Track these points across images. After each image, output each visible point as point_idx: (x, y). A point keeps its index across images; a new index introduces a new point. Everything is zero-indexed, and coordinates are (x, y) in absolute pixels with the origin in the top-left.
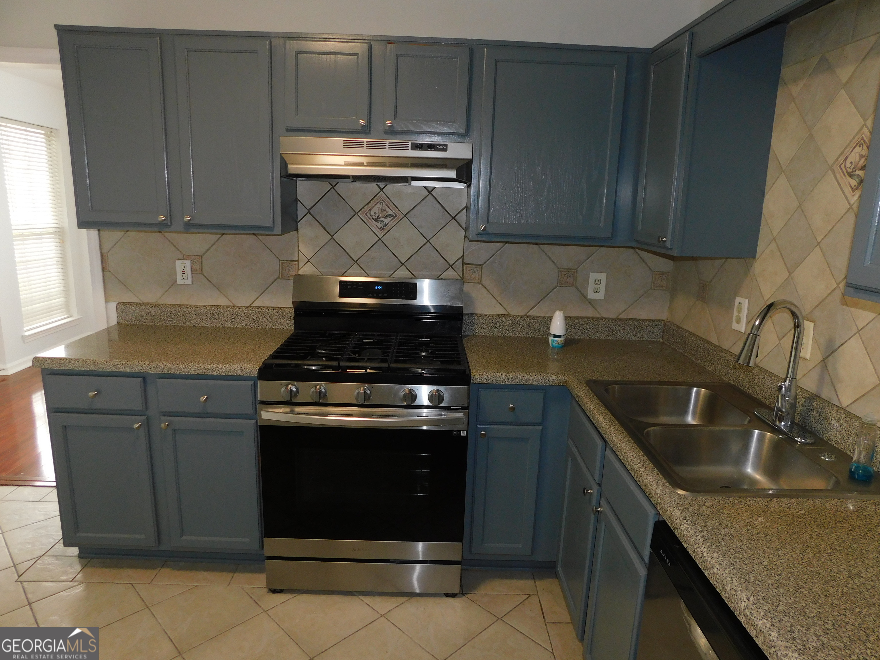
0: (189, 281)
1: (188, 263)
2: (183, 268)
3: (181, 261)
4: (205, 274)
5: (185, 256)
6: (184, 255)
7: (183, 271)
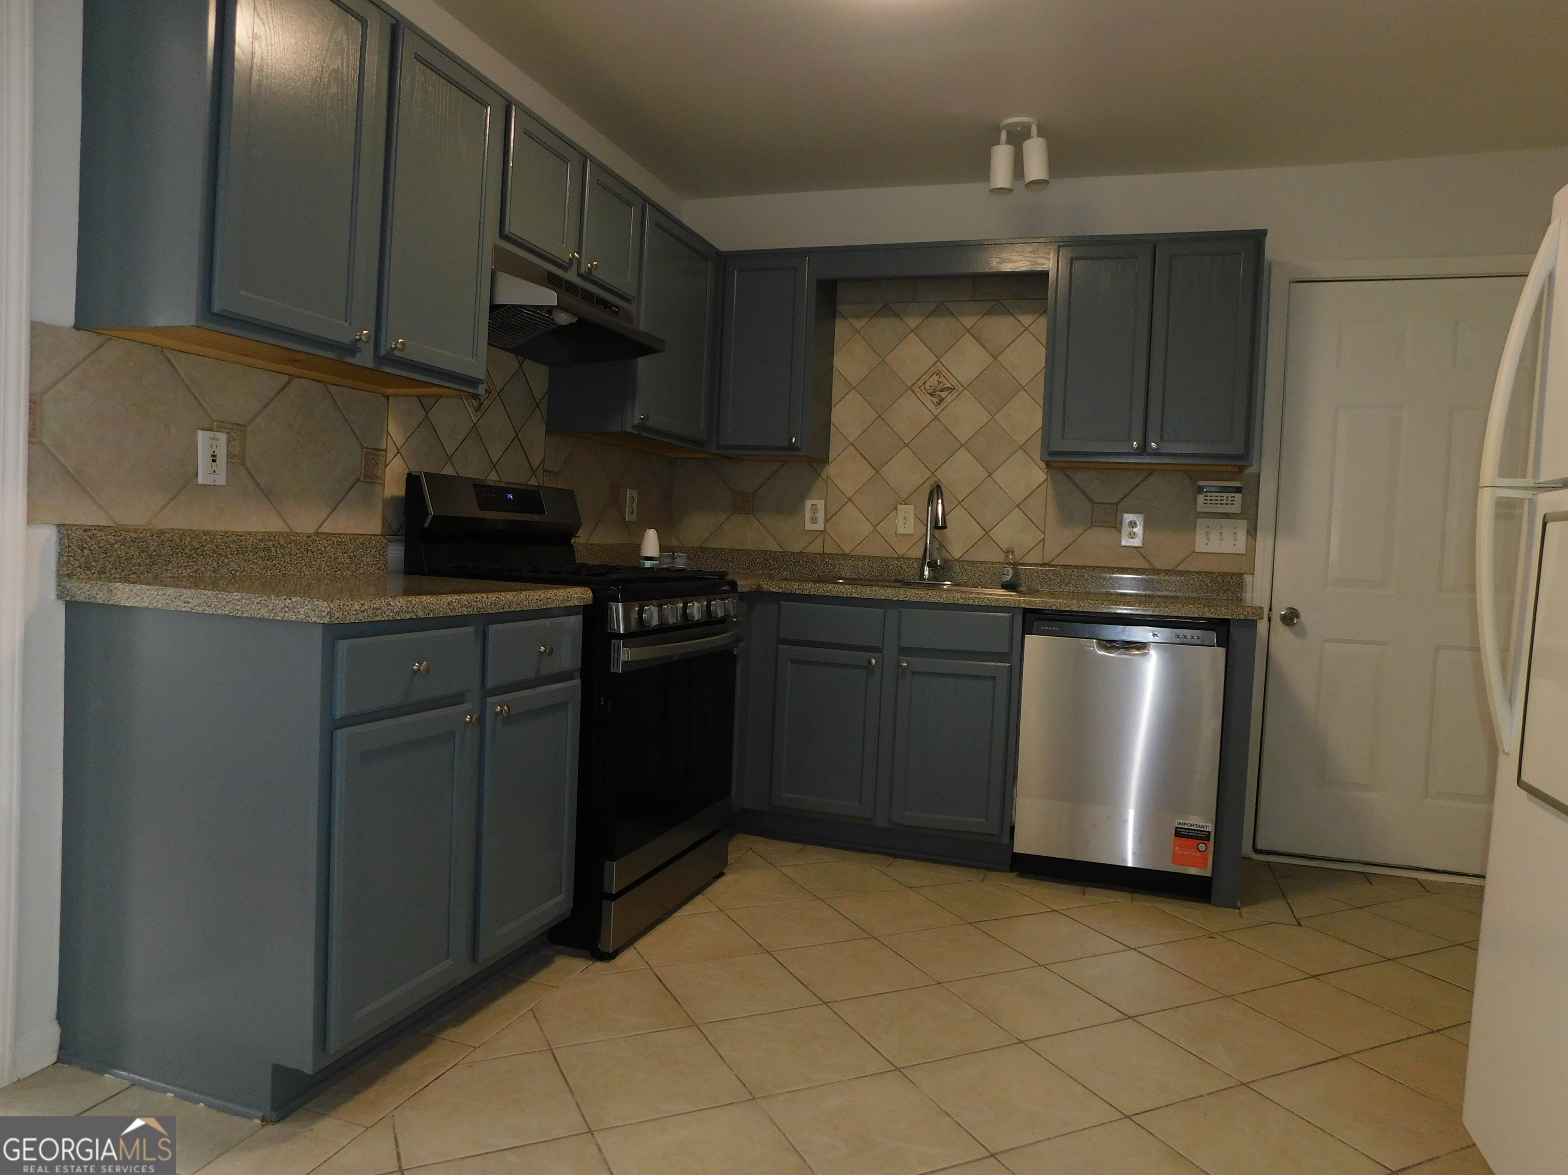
0: (221, 480)
1: (222, 437)
2: (214, 449)
3: (210, 434)
4: (249, 465)
5: (215, 423)
6: (213, 420)
7: (213, 456)
